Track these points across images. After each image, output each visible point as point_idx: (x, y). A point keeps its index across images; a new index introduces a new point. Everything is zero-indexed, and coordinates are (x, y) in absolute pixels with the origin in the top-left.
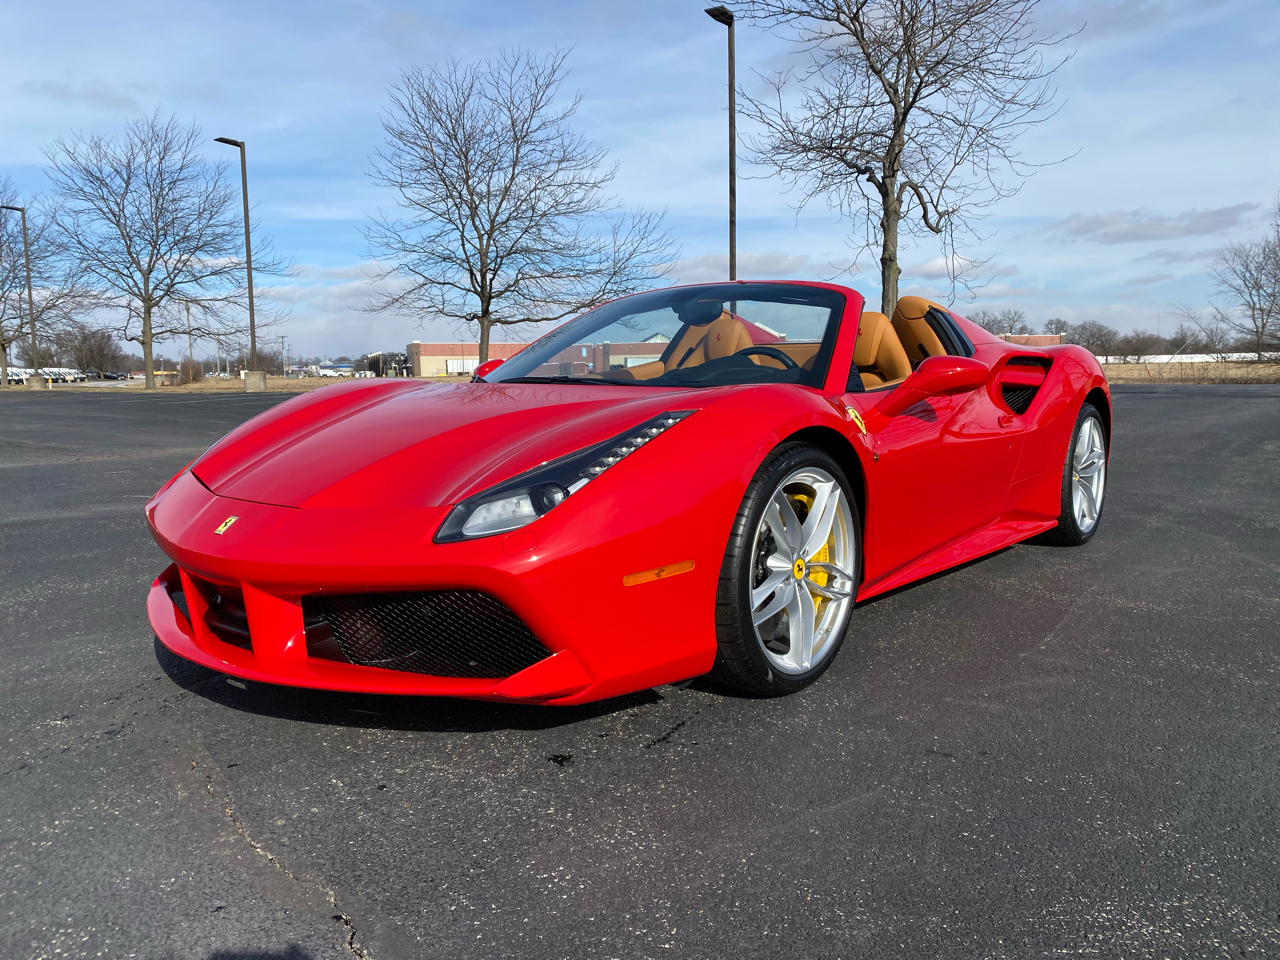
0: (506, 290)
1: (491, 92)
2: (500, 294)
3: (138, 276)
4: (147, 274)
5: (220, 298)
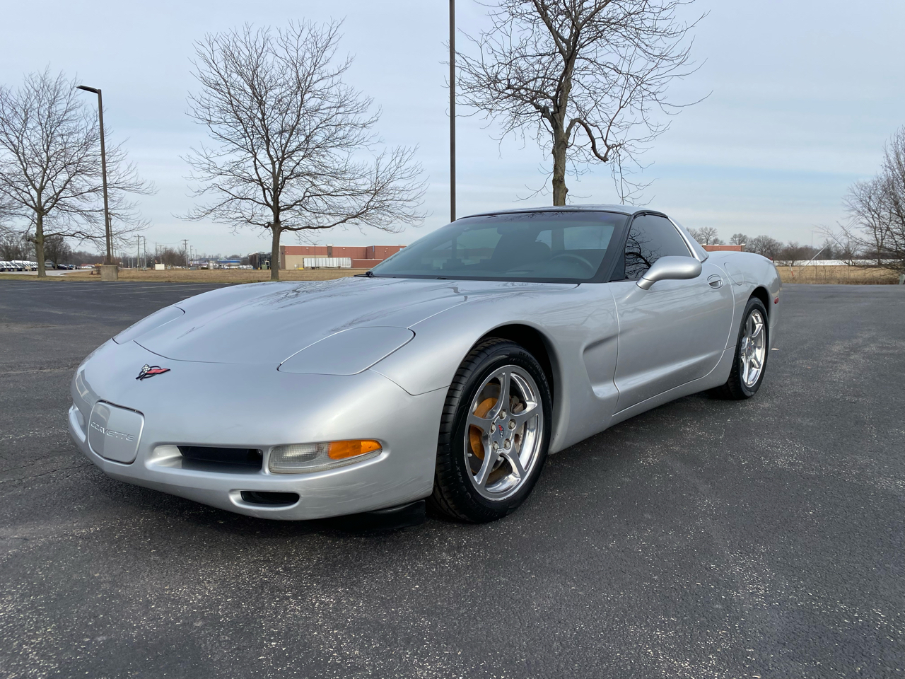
0: (295, 204)
1: (281, 52)
2: (289, 207)
3: (34, 193)
4: (40, 191)
5: (97, 209)
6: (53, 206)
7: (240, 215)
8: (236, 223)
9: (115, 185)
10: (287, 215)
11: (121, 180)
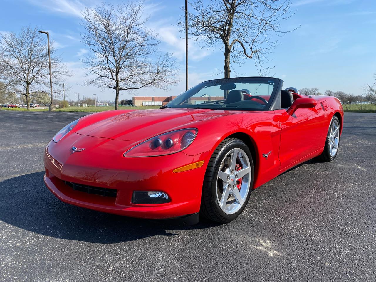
2: (123, 80)
4: (27, 75)
6: (32, 81)
7: (104, 84)
8: (103, 87)
9: (58, 72)
10: (122, 84)
11: (60, 70)
